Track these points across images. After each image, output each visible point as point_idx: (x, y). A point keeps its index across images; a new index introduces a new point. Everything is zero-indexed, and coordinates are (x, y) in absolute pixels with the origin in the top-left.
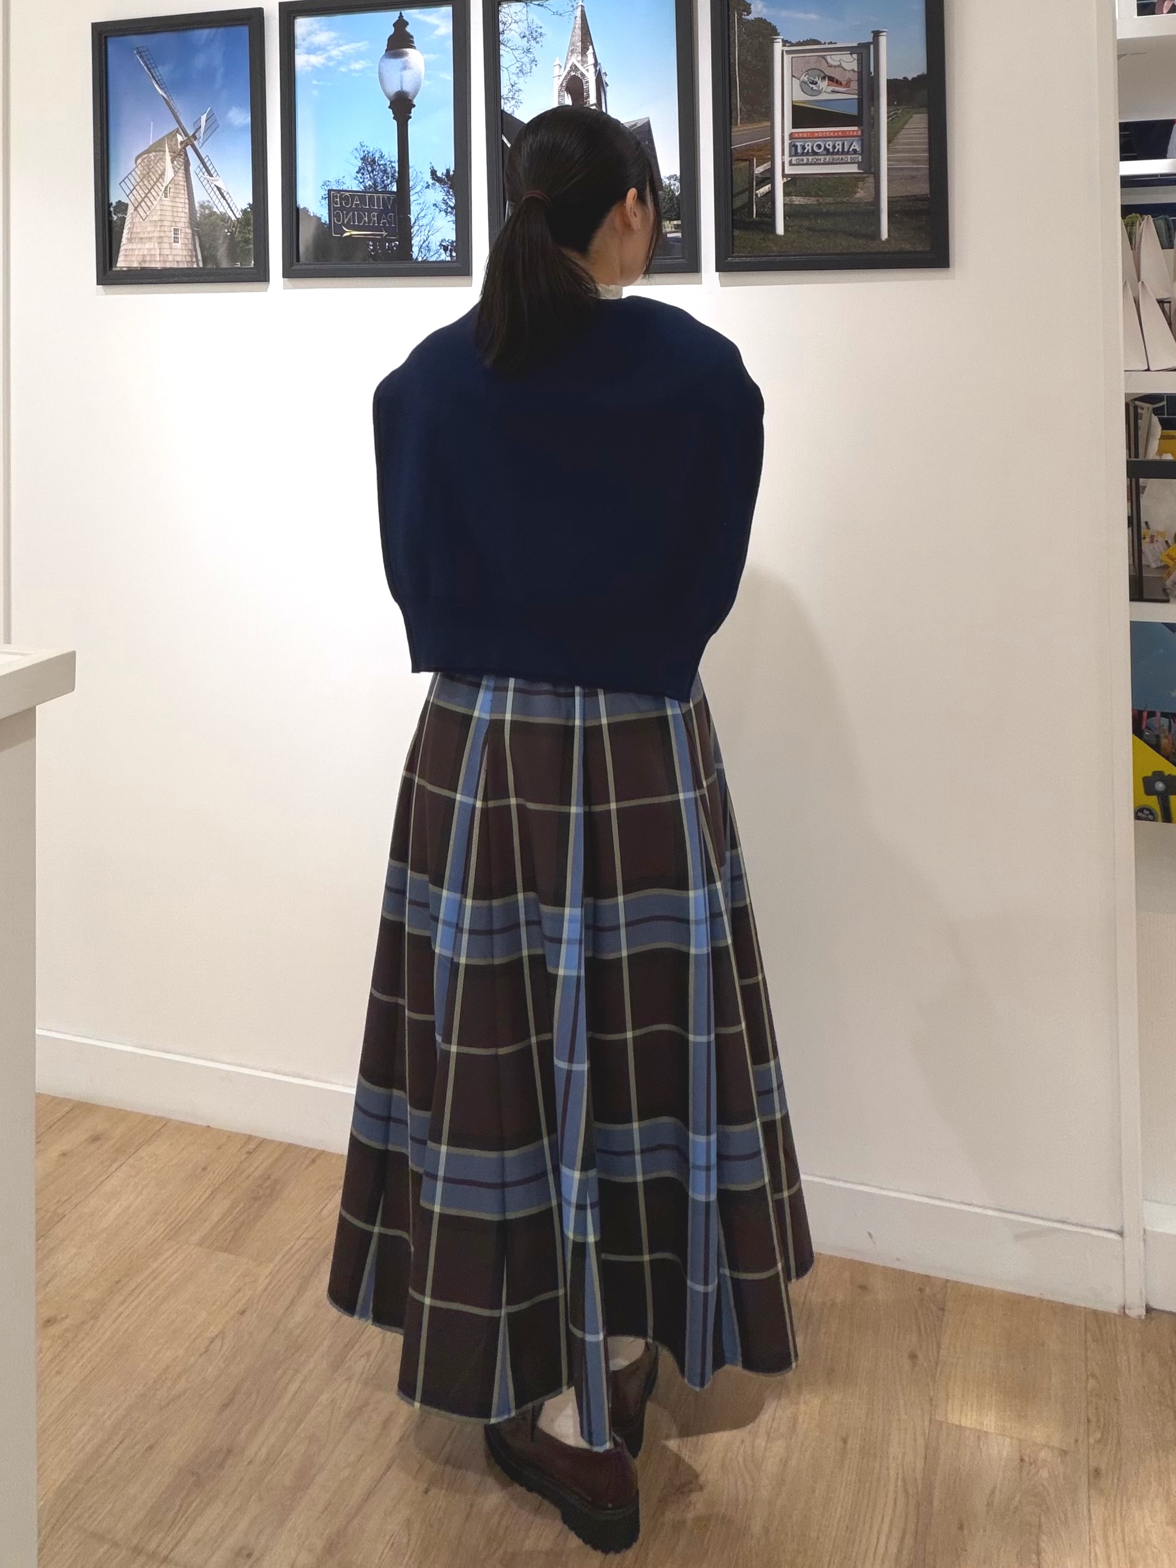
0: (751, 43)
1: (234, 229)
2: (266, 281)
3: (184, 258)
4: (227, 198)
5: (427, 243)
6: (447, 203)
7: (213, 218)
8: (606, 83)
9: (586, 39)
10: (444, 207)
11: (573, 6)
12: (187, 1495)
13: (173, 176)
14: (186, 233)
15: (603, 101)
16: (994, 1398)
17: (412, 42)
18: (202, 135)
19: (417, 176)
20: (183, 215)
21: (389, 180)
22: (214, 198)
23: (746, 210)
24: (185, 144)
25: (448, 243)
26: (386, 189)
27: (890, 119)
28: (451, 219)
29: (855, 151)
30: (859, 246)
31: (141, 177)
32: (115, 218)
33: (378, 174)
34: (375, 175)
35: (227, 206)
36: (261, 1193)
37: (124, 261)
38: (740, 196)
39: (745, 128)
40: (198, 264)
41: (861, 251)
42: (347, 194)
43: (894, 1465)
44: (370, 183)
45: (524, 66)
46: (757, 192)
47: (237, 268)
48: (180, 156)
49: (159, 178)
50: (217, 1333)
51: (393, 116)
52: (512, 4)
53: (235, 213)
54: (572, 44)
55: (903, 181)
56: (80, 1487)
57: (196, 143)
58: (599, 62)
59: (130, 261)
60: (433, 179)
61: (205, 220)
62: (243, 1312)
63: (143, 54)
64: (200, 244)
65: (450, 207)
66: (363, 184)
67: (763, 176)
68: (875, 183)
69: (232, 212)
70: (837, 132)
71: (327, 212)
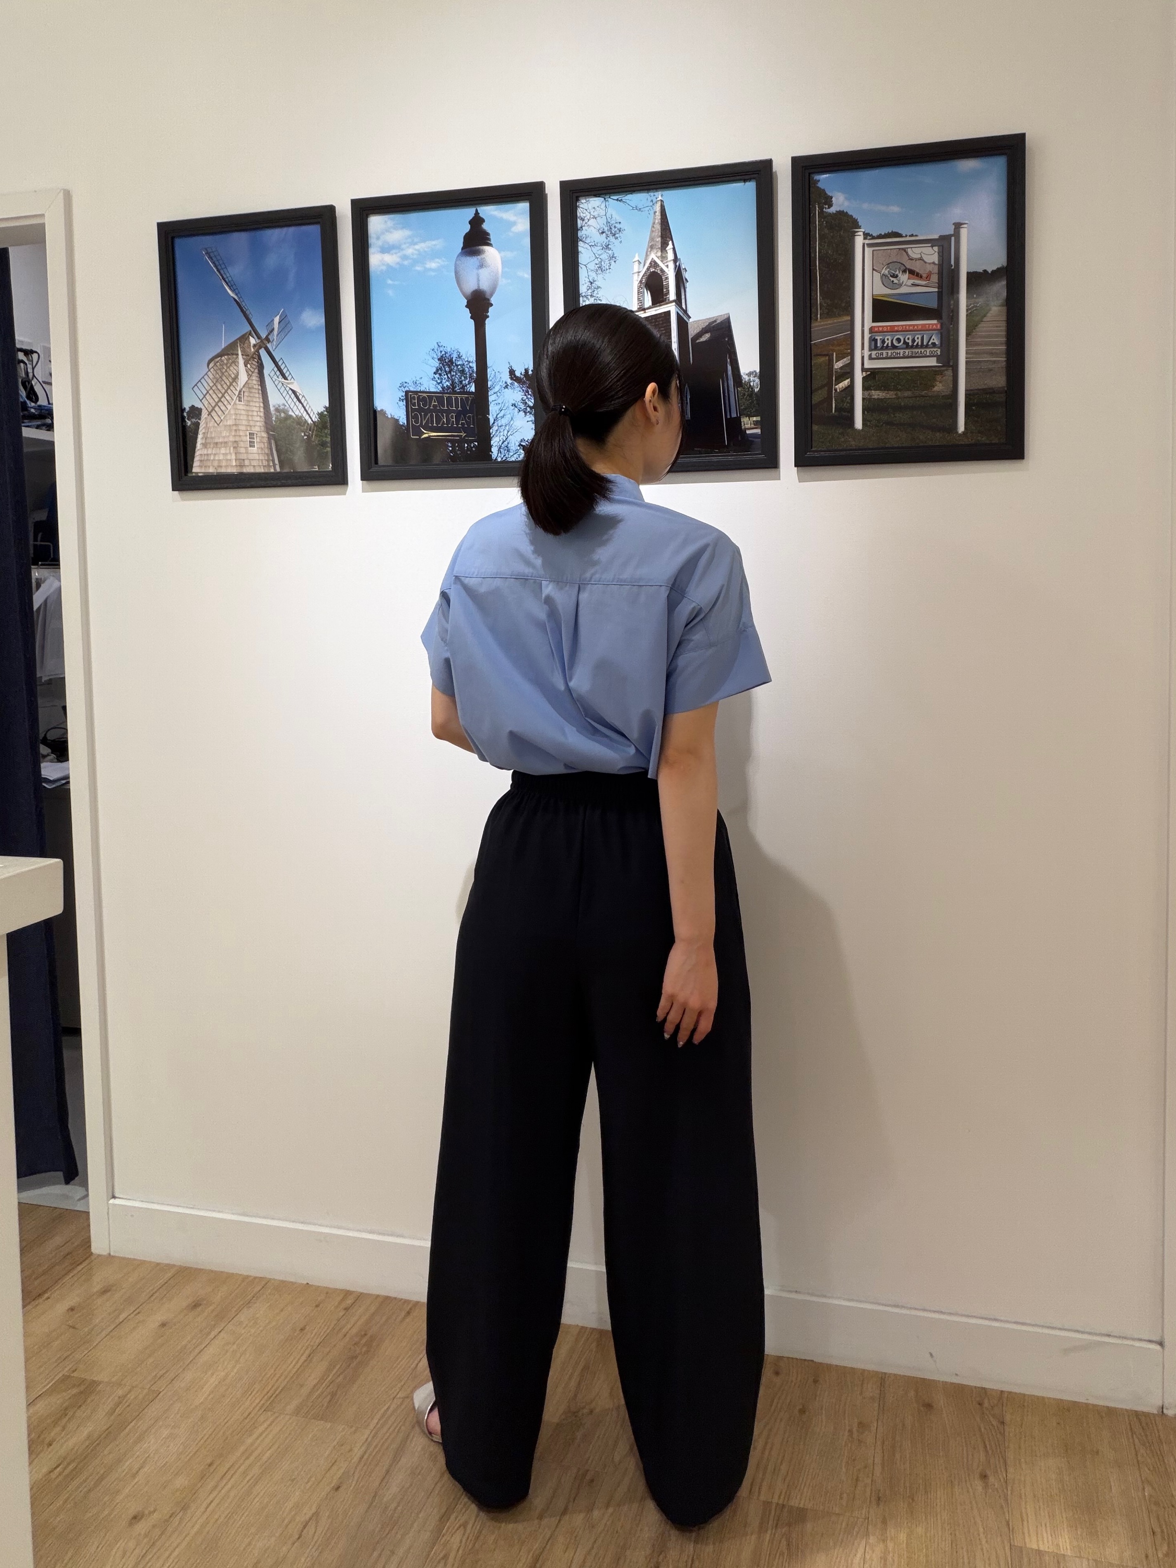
0: (832, 237)
1: (310, 432)
2: (344, 484)
3: (260, 461)
4: (303, 401)
5: (505, 443)
6: (526, 403)
7: (288, 422)
8: (686, 280)
9: (666, 234)
10: (523, 407)
11: (652, 201)
13: (247, 379)
14: (263, 437)
15: (683, 297)
17: (489, 239)
18: (275, 338)
19: (495, 376)
20: (258, 419)
21: (467, 381)
22: (290, 401)
23: (825, 405)
24: (258, 347)
26: (464, 389)
27: (969, 311)
28: (530, 419)
29: (934, 344)
30: (937, 439)
31: (214, 381)
32: (189, 423)
33: (456, 374)
34: (453, 375)
35: (303, 409)
36: (358, 1352)
37: (200, 466)
38: (819, 391)
39: (825, 323)
40: (275, 469)
41: (938, 444)
42: (425, 395)
44: (449, 384)
45: (603, 263)
46: (837, 387)
47: (314, 471)
48: (254, 359)
49: (233, 382)
50: (310, 1515)
51: (470, 315)
52: (591, 199)
53: (311, 415)
54: (652, 239)
55: (981, 374)
57: (269, 346)
58: (678, 258)
59: (205, 467)
60: (512, 379)
61: (281, 422)
62: (339, 1487)
63: (212, 255)
64: (277, 446)
65: (529, 406)
66: (441, 385)
67: (842, 371)
68: (953, 376)
69: (309, 415)
70: (917, 325)
71: (405, 414)
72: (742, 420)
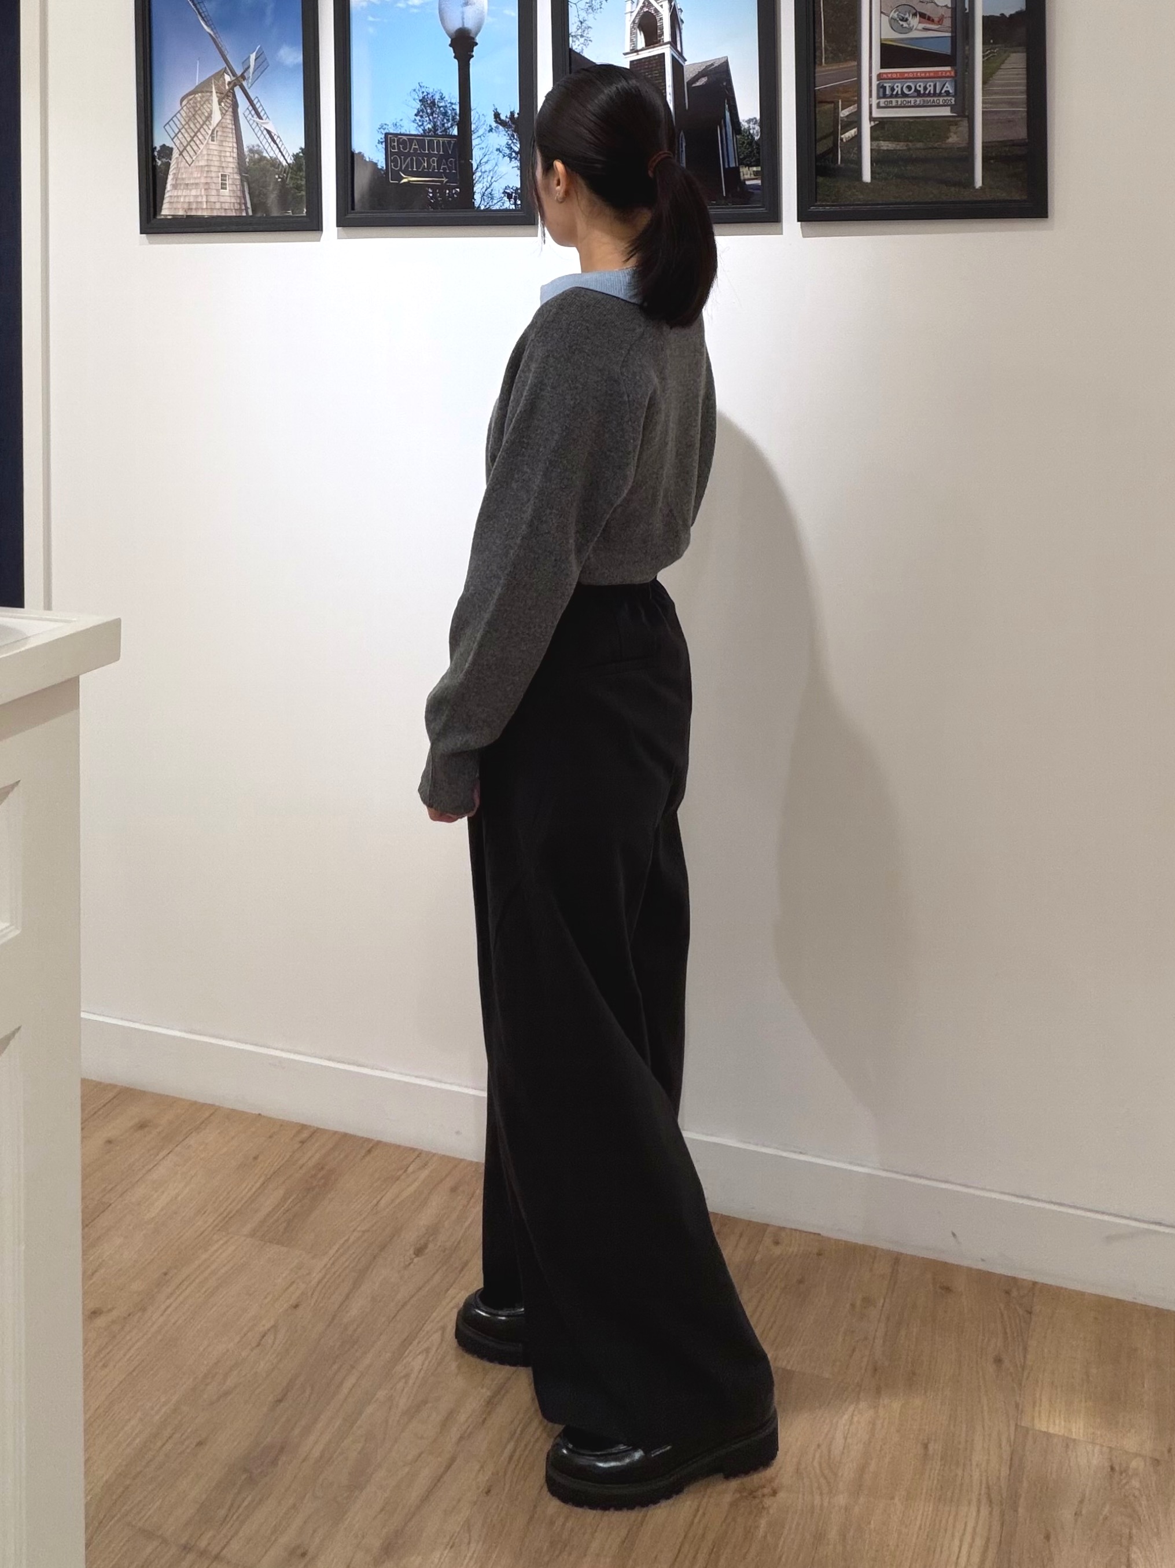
1: (285, 175)
2: (318, 230)
3: (233, 205)
4: (278, 142)
5: (489, 190)
6: (511, 148)
7: (263, 163)
8: (682, 21)
10: (508, 152)
12: (239, 1493)
13: (221, 118)
14: (234, 179)
15: (678, 38)
16: (1083, 1404)
18: (251, 75)
19: (479, 118)
20: (231, 160)
21: (450, 123)
22: (264, 142)
23: (831, 156)
24: (233, 85)
25: (512, 190)
26: (446, 132)
27: (986, 58)
28: (516, 165)
29: (948, 93)
30: (951, 194)
31: (187, 119)
32: (159, 163)
33: (438, 116)
34: (435, 118)
35: (278, 150)
36: (314, 1184)
37: (170, 209)
38: (825, 141)
39: (830, 68)
40: (247, 213)
41: (953, 199)
42: (404, 137)
43: (978, 1470)
44: (430, 126)
45: (594, 2)
46: (843, 136)
47: (289, 217)
48: (228, 97)
49: (206, 121)
50: (268, 1326)
51: (453, 55)
53: (286, 157)
55: (1000, 125)
56: (128, 1482)
57: (245, 83)
59: (175, 209)
60: (496, 122)
61: (254, 165)
62: (296, 1306)
64: (250, 189)
65: (514, 152)
66: (422, 127)
67: (849, 120)
68: (969, 126)
69: (284, 156)
70: (929, 72)
71: (384, 156)
72: (741, 170)
